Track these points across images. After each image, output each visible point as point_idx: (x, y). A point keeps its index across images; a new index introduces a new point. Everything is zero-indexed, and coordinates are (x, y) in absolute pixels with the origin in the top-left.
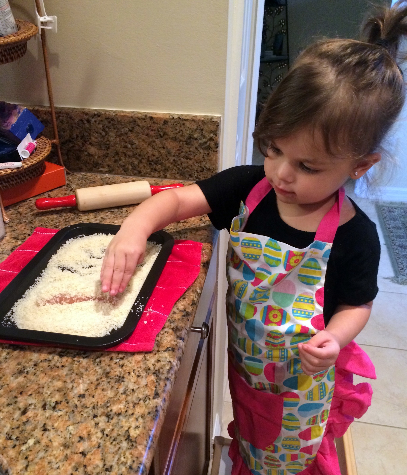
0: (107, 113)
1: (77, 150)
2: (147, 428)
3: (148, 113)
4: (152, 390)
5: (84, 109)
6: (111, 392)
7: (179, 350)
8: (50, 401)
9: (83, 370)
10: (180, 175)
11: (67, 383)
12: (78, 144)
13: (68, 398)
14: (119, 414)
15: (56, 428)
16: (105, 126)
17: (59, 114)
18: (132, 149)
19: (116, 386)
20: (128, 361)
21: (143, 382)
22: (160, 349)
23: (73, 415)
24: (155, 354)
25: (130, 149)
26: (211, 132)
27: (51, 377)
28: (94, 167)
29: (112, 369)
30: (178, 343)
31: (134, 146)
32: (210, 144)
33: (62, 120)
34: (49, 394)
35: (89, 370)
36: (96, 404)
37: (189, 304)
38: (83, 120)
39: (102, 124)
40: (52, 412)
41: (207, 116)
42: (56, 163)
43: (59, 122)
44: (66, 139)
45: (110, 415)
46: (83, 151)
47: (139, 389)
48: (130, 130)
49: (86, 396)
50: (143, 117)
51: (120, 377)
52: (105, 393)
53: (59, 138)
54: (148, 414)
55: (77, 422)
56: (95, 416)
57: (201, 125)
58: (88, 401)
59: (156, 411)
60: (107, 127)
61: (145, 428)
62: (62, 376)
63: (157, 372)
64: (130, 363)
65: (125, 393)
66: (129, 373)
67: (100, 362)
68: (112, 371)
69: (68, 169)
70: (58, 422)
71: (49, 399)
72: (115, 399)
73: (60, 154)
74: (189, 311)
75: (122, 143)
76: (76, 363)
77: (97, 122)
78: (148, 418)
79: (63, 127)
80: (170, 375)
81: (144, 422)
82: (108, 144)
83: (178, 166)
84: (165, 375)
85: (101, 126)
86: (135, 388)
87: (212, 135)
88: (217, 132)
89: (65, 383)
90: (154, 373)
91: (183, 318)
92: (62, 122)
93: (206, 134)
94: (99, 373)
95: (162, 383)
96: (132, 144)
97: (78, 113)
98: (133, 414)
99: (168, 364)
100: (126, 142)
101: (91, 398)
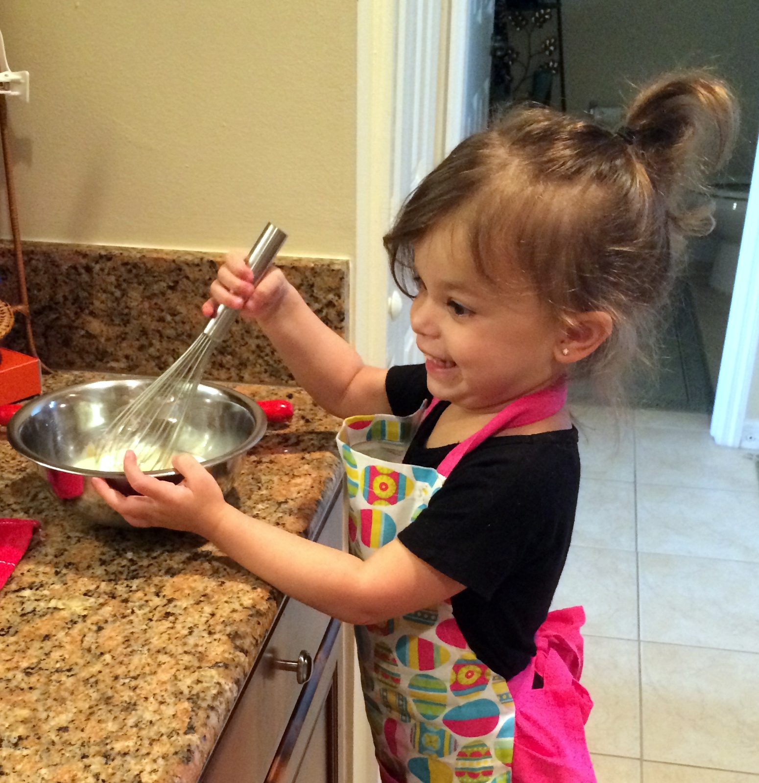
0: (126, 254)
1: (65, 326)
2: (171, 773)
3: (205, 253)
4: (183, 722)
5: (78, 245)
6: (113, 725)
7: (236, 667)
8: (9, 736)
9: (66, 694)
10: (271, 375)
11: (38, 711)
12: (66, 315)
13: (39, 732)
14: (125, 754)
15: (19, 772)
16: (121, 279)
17: (32, 256)
18: (173, 324)
19: (122, 717)
20: (145, 682)
21: (169, 711)
22: (203, 665)
23: (48, 754)
24: (194, 672)
25: (169, 323)
26: (330, 290)
27: (10, 704)
28: (97, 359)
29: (117, 692)
30: (235, 657)
31: (177, 318)
32: (327, 314)
33: (36, 267)
34: (7, 726)
35: (76, 693)
36: (86, 740)
37: (262, 598)
38: (78, 266)
39: (115, 275)
40: (12, 750)
41: (322, 260)
42: (21, 351)
43: (29, 270)
44: (43, 304)
45: (109, 755)
46: (77, 328)
47: (160, 721)
48: (170, 287)
49: (70, 729)
50: (197, 261)
51: (129, 703)
52: (103, 725)
53: (30, 303)
54: (174, 754)
55: (55, 763)
56: (84, 756)
57: (309, 277)
58: (74, 736)
59: (189, 750)
60: (124, 280)
61: (167, 773)
62: (30, 702)
63: (195, 697)
64: (149, 684)
65: (136, 726)
66: (146, 698)
67: (96, 682)
68: (116, 695)
69: (46, 365)
70: (22, 764)
71: (7, 734)
72: (120, 734)
73: (30, 334)
74: (262, 608)
75: (155, 313)
76: (54, 683)
77: (106, 271)
78: (174, 760)
79: (37, 280)
80: (217, 703)
81: (167, 765)
82: (126, 314)
83: (266, 358)
84: (209, 702)
85: (112, 279)
86: (154, 720)
87: (331, 296)
88: (342, 290)
89: (35, 712)
90: (188, 699)
91: (249, 619)
92: (35, 270)
93: (320, 295)
94: (93, 698)
95: (202, 714)
96: (173, 315)
97: (69, 254)
98: (148, 754)
99: (215, 687)
100: (162, 311)
101: (79, 732)
